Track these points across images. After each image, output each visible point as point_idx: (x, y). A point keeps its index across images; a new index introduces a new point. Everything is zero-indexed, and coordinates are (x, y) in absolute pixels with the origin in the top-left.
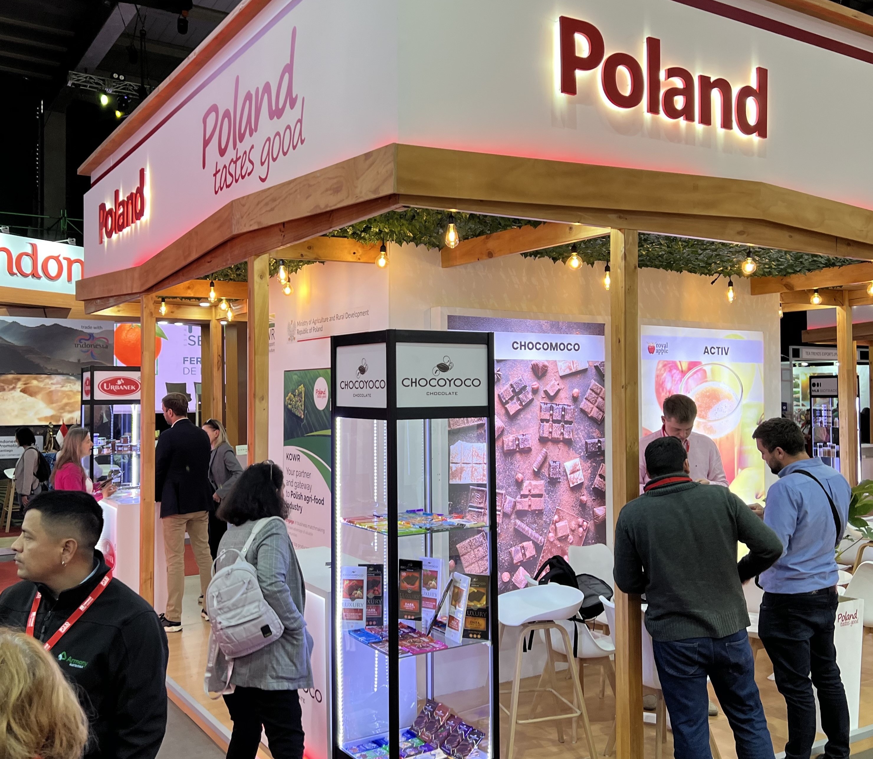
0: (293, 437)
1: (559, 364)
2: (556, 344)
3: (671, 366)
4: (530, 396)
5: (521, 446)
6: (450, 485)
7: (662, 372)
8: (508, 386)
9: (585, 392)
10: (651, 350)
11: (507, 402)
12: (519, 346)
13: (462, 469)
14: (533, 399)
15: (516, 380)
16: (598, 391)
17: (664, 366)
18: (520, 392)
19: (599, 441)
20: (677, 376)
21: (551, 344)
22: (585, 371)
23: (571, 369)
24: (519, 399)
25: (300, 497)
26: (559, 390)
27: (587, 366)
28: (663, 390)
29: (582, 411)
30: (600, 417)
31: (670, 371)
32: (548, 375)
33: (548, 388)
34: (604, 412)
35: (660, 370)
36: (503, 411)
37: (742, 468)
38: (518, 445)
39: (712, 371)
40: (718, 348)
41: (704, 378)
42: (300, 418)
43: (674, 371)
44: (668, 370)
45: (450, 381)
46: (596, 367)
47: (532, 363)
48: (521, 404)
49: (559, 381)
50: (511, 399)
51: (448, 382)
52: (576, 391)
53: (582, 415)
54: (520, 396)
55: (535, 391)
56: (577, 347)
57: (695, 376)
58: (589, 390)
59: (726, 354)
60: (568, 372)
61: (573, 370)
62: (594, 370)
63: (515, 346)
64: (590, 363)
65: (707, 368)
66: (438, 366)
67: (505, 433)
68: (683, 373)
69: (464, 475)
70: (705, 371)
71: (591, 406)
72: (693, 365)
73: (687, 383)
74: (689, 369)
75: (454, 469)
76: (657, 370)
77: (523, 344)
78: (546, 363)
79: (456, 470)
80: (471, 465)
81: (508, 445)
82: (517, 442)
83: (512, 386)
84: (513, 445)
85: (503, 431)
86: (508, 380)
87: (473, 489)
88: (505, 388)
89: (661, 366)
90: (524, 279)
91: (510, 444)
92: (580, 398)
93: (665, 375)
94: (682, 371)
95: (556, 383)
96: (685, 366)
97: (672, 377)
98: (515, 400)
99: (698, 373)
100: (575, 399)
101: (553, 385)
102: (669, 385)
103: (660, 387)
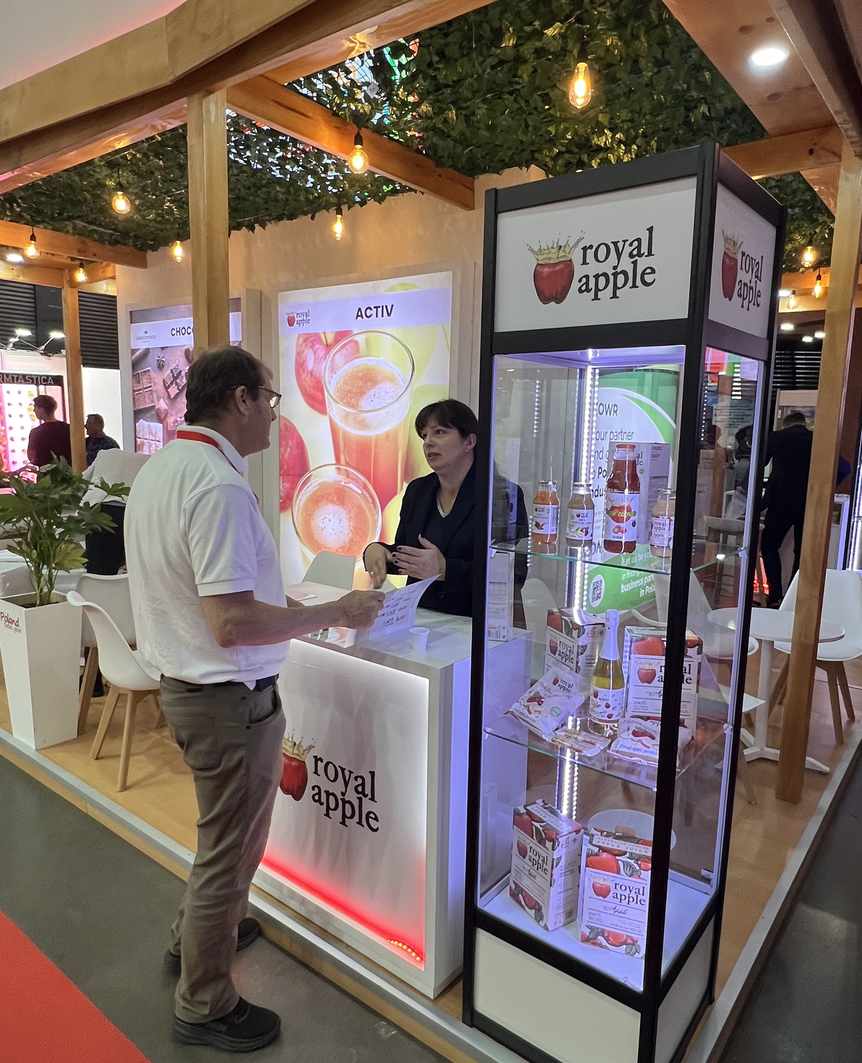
3: (314, 340)
7: (303, 348)
10: (291, 322)
11: (169, 387)
13: (144, 443)
15: (174, 365)
17: (306, 340)
18: (178, 377)
20: (321, 353)
24: (177, 384)
28: (304, 371)
31: (312, 346)
35: (301, 346)
36: (166, 395)
41: (356, 352)
43: (317, 346)
47: (186, 348)
50: (172, 383)
54: (178, 381)
57: (344, 351)
63: (174, 332)
65: (360, 339)
67: (168, 415)
68: (328, 347)
70: (356, 343)
72: (341, 336)
73: (333, 360)
74: (336, 341)
76: (297, 346)
77: (178, 329)
79: (140, 443)
82: (176, 424)
83: (172, 371)
86: (169, 366)
88: (168, 373)
89: (301, 340)
91: (172, 425)
93: (306, 352)
94: (327, 345)
96: (330, 338)
97: (315, 353)
98: (174, 385)
99: (348, 346)
102: (310, 365)
103: (300, 366)
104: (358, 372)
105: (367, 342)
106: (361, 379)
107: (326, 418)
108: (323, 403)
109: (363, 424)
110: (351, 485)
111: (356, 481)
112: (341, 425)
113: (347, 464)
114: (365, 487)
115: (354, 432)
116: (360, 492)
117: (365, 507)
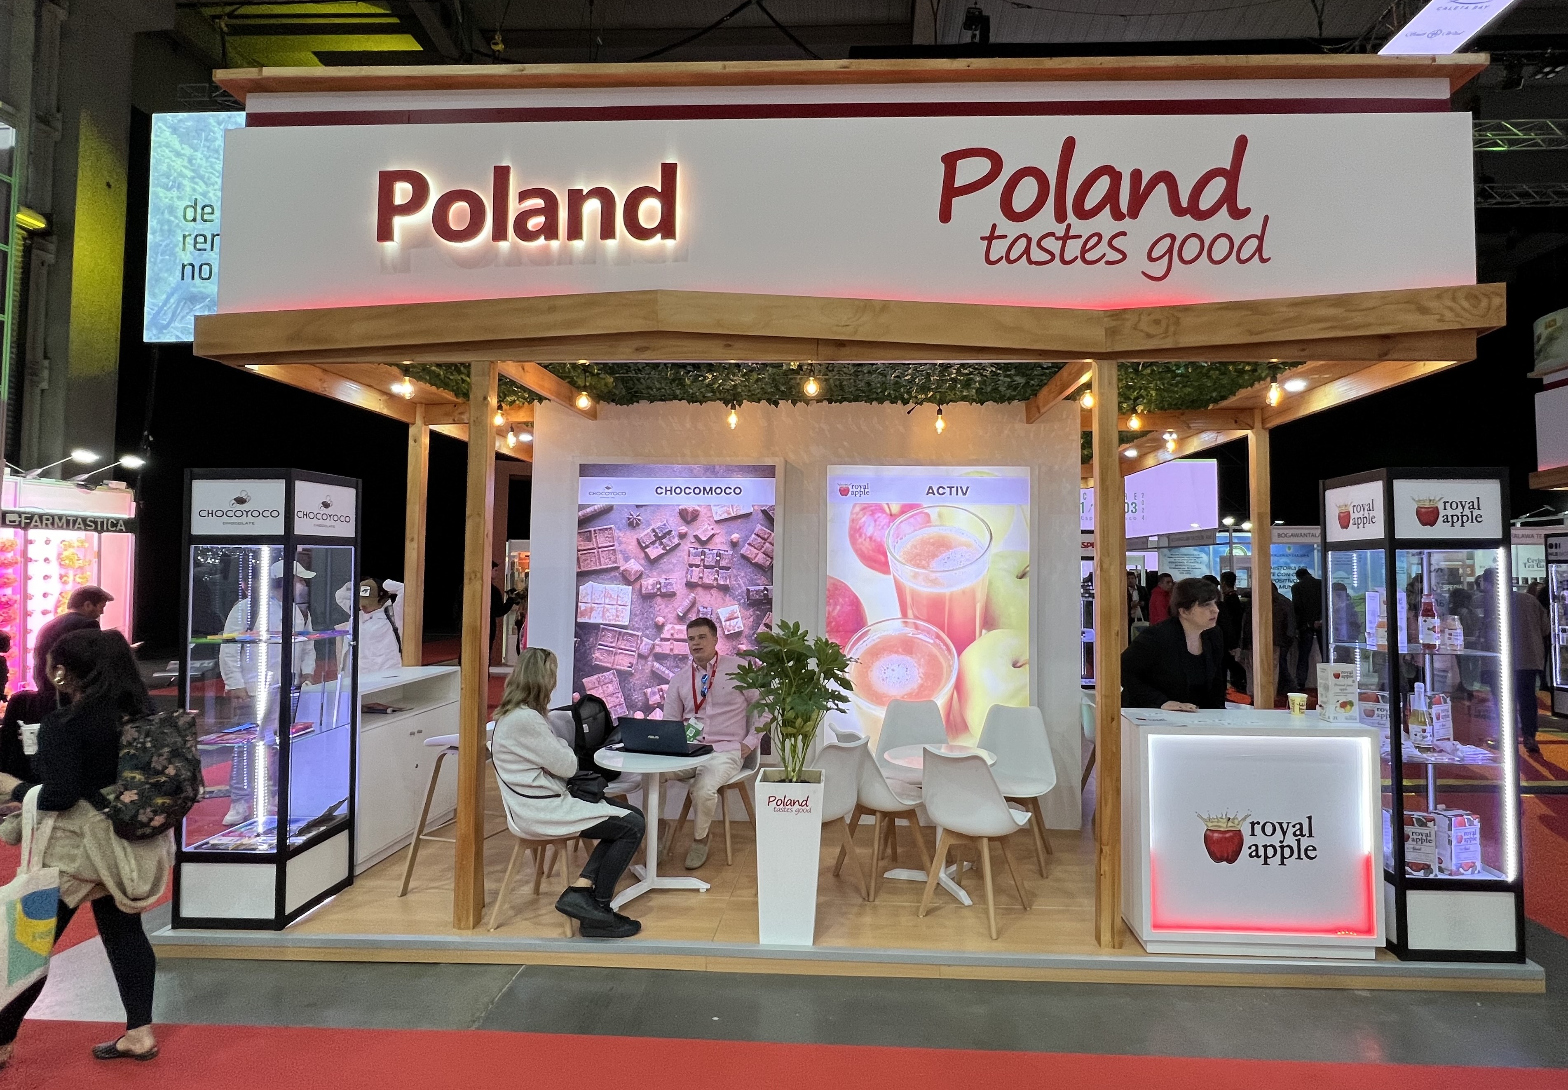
1: (714, 509)
2: (711, 489)
3: (875, 510)
4: (676, 541)
5: (663, 590)
6: (577, 623)
7: (860, 516)
8: (648, 530)
9: (748, 537)
10: (844, 492)
11: (647, 546)
12: (664, 491)
13: (592, 609)
14: (679, 544)
15: (659, 524)
16: (766, 537)
17: (863, 509)
18: (664, 536)
19: (766, 589)
20: (883, 519)
21: (705, 489)
22: (749, 515)
23: (729, 514)
24: (662, 543)
26: (713, 535)
27: (751, 510)
28: (860, 536)
29: (743, 557)
30: (768, 563)
31: (873, 515)
32: (700, 519)
33: (698, 533)
34: (772, 558)
35: (857, 514)
36: (643, 555)
38: (659, 589)
41: (927, 522)
43: (879, 515)
44: (868, 513)
45: (247, 512)
46: (764, 512)
47: (680, 507)
48: (664, 548)
49: (715, 526)
50: (653, 543)
51: (245, 513)
52: (735, 536)
53: (743, 561)
54: (664, 540)
55: (682, 536)
56: (738, 491)
57: (912, 520)
58: (753, 535)
60: (725, 516)
61: (733, 515)
62: (761, 515)
63: (659, 491)
64: (756, 508)
65: (931, 512)
66: (235, 499)
67: (644, 576)
68: (893, 517)
69: (594, 613)
70: (928, 515)
71: (756, 551)
72: (908, 508)
73: (898, 527)
74: (903, 511)
75: (583, 608)
76: (852, 513)
77: (669, 488)
78: (697, 508)
79: (585, 610)
81: (647, 588)
82: (658, 586)
83: (654, 530)
84: (653, 589)
85: (641, 575)
86: (650, 525)
87: (604, 629)
88: (646, 532)
89: (857, 509)
90: (688, 425)
91: (650, 587)
92: (741, 543)
93: (863, 519)
94: (891, 515)
95: (710, 528)
96: (895, 509)
97: (875, 521)
98: (657, 545)
99: (917, 517)
100: (734, 545)
101: (706, 530)
102: (870, 530)
103: (855, 532)
104: (929, 539)
105: (940, 516)
106: (933, 544)
107: (890, 578)
108: (886, 564)
109: (934, 582)
110: (920, 636)
111: (928, 632)
112: (909, 584)
113: (916, 617)
114: (938, 637)
115: (926, 589)
116: (932, 641)
117: (938, 654)
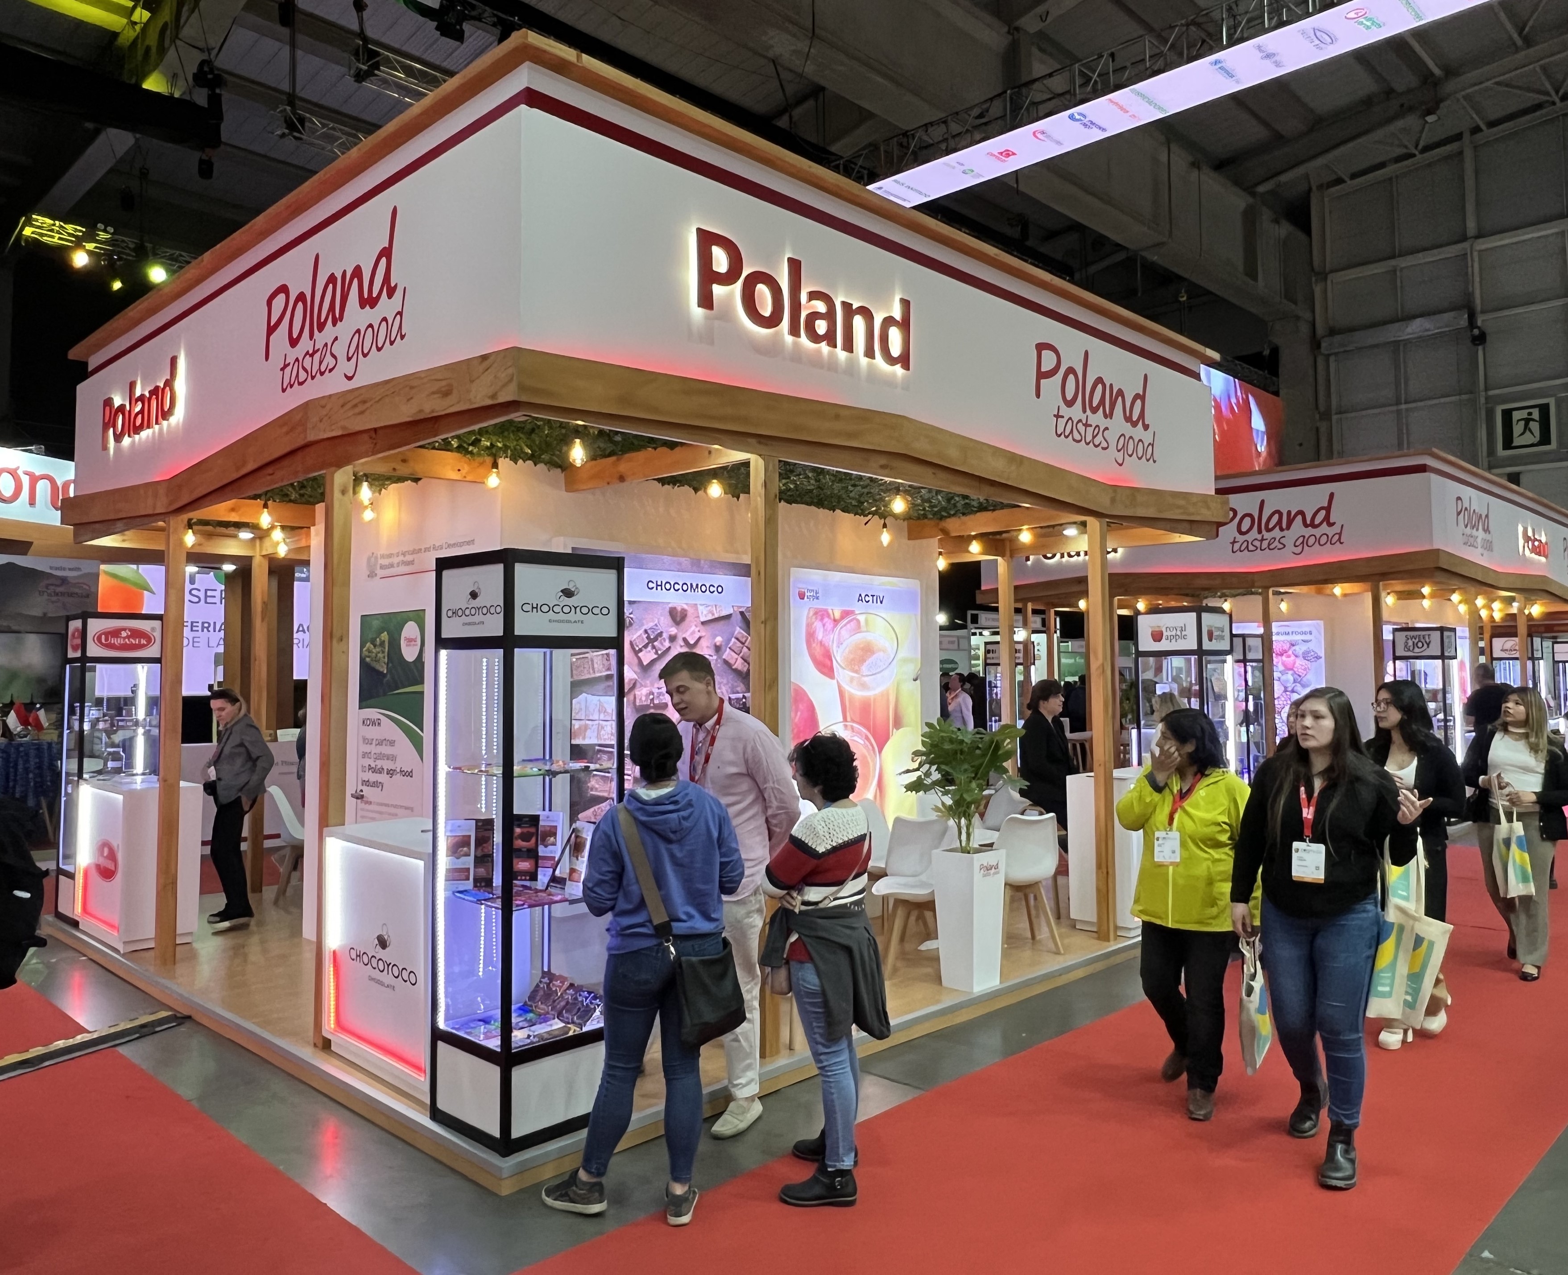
0: (371, 697)
1: (700, 608)
2: (697, 585)
3: (822, 614)
4: (667, 644)
5: (656, 702)
6: (571, 745)
7: (813, 620)
8: (641, 631)
9: (729, 640)
10: (802, 596)
11: (640, 650)
12: (654, 585)
13: (586, 728)
14: (670, 647)
15: (651, 624)
16: (743, 640)
17: (816, 613)
18: (656, 639)
19: (744, 697)
20: (829, 624)
22: (728, 617)
23: (713, 614)
24: (654, 647)
25: (380, 771)
26: (700, 638)
27: (731, 611)
28: (814, 640)
29: (726, 662)
30: (745, 669)
31: (822, 620)
32: (688, 620)
33: (686, 635)
34: (749, 664)
35: (811, 618)
36: (636, 661)
37: (897, 729)
38: (652, 700)
39: (866, 621)
40: (873, 596)
41: (858, 628)
42: (382, 673)
43: (826, 620)
44: (819, 618)
45: (575, 608)
46: (742, 613)
47: (670, 605)
48: (656, 653)
49: (701, 627)
50: (646, 646)
51: (573, 609)
52: (719, 640)
53: (725, 666)
54: (656, 643)
55: (673, 639)
56: (720, 589)
57: (848, 626)
58: (733, 640)
59: (881, 602)
60: (710, 617)
61: (716, 616)
62: (739, 617)
63: (651, 585)
64: (736, 609)
65: (862, 618)
66: (562, 591)
67: (638, 685)
68: (836, 622)
69: (588, 733)
70: (858, 621)
71: (736, 656)
72: (846, 614)
73: (839, 633)
74: (842, 617)
75: (577, 727)
76: (808, 617)
77: (659, 583)
78: (685, 607)
79: (580, 728)
80: (597, 722)
81: (641, 699)
82: (651, 697)
83: (646, 631)
84: (647, 700)
85: (635, 684)
86: (643, 625)
87: (599, 751)
88: (638, 634)
89: (811, 613)
90: (661, 510)
91: (644, 699)
92: (723, 648)
93: (815, 624)
95: (697, 629)
96: (837, 615)
97: (824, 625)
98: (649, 648)
99: (852, 623)
100: (718, 649)
101: (693, 633)
102: (820, 635)
103: (810, 636)
104: (860, 644)
106: (862, 649)
107: (835, 682)
108: (831, 669)
109: (863, 686)
110: (856, 738)
111: (859, 733)
112: (846, 687)
113: (853, 721)
114: (867, 738)
115: (859, 693)
116: (862, 742)
117: (867, 754)
